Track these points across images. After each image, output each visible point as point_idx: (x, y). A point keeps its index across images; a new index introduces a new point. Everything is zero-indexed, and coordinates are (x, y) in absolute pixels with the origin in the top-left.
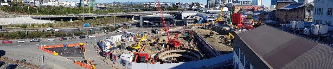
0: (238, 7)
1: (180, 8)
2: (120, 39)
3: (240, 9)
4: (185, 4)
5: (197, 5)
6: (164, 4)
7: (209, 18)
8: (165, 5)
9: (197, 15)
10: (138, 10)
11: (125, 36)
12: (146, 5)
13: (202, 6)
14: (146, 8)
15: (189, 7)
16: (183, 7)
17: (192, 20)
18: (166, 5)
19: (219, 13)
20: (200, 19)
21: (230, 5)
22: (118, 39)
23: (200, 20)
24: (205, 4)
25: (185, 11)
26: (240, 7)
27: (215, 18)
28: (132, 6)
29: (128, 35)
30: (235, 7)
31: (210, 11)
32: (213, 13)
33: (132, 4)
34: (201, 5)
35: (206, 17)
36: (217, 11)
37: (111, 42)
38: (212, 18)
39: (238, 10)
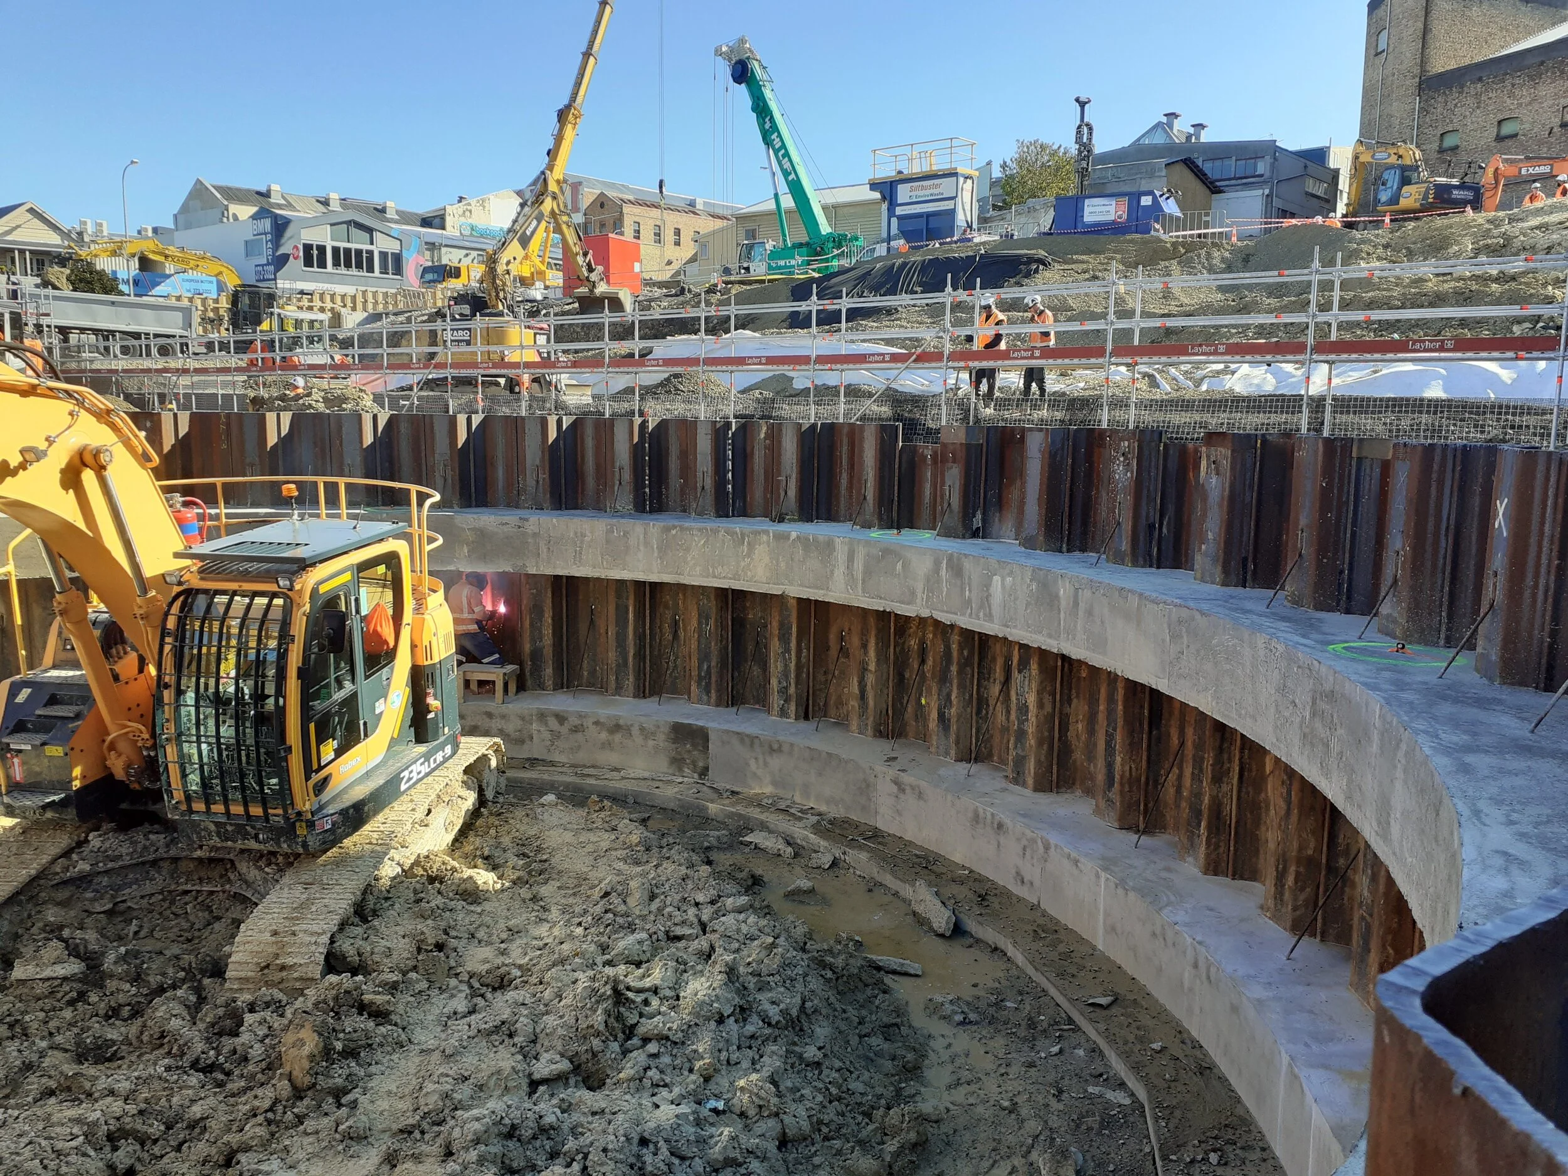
0: (667, 220)
7: (314, 256)
27: (409, 270)
30: (630, 214)
38: (364, 261)
39: (669, 263)
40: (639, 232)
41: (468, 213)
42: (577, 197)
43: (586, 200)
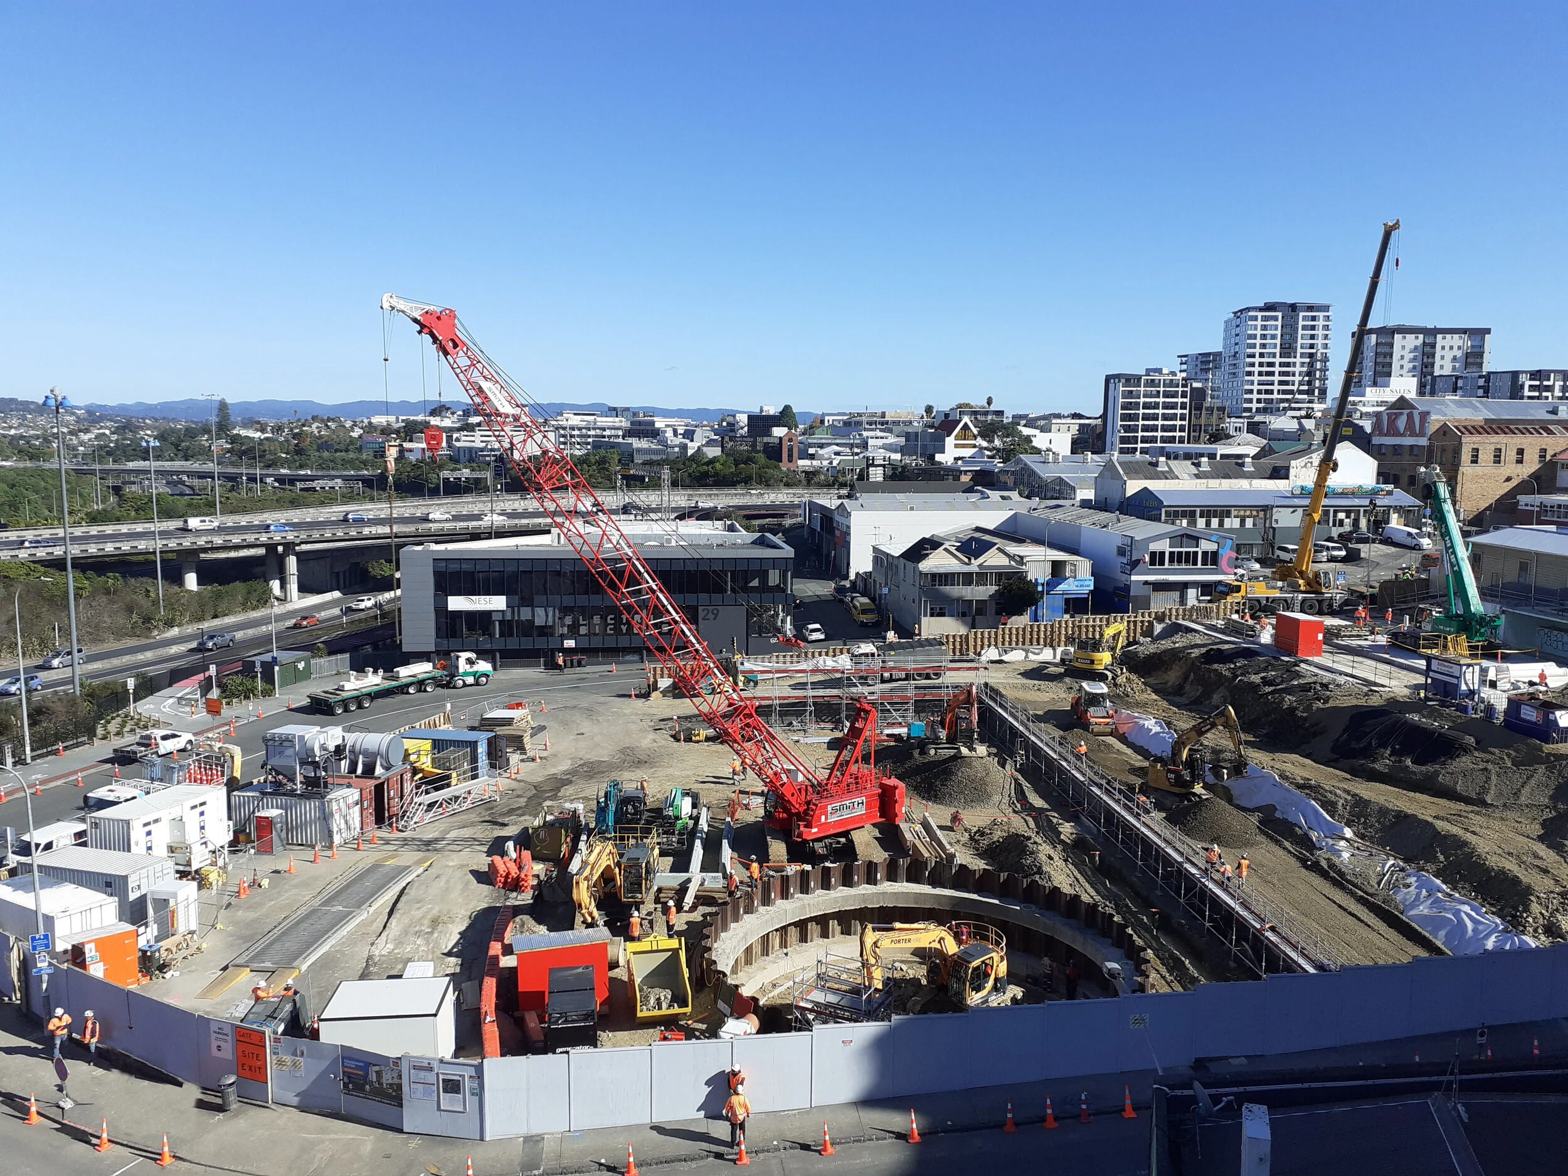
0: (1510, 443)
1: (804, 463)
2: (221, 832)
3: (1532, 465)
4: (852, 424)
5: (987, 432)
6: (623, 422)
7: (1157, 558)
8: (629, 433)
9: (1012, 532)
10: (318, 485)
11: (278, 789)
12: (410, 431)
13: (1040, 440)
14: (416, 466)
15: (902, 450)
16: (830, 456)
17: (967, 579)
18: (643, 428)
19: (1266, 509)
20: (1057, 568)
21: (1392, 420)
22: (192, 835)
23: (1051, 585)
24: (1076, 416)
25: (875, 488)
26: (1532, 444)
27: (1223, 562)
28: (235, 439)
29: (307, 759)
30: (1469, 443)
31: (1154, 485)
32: (1190, 515)
33: (223, 427)
34: (1031, 423)
35: (1121, 552)
36: (1243, 484)
37: (111, 884)
38: (1191, 558)
39: (1509, 479)
40: (1477, 456)
41: (1309, 465)
42: (1424, 425)
43: (1432, 428)
